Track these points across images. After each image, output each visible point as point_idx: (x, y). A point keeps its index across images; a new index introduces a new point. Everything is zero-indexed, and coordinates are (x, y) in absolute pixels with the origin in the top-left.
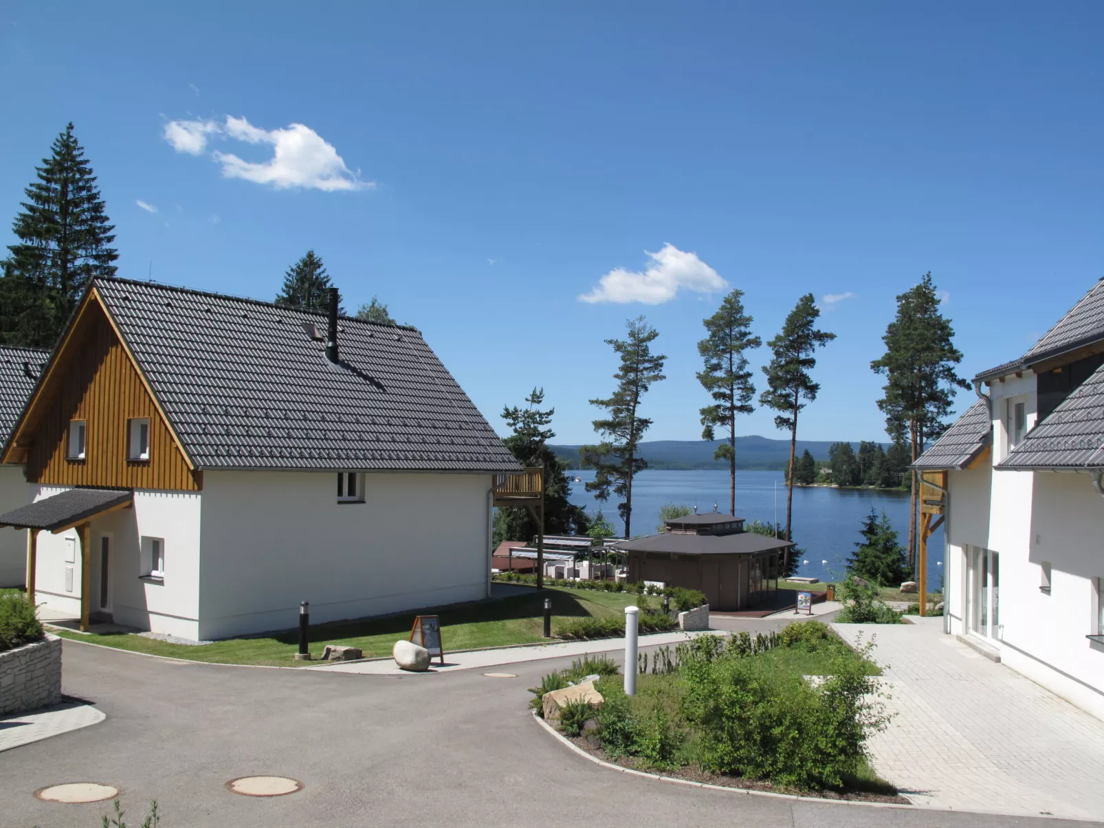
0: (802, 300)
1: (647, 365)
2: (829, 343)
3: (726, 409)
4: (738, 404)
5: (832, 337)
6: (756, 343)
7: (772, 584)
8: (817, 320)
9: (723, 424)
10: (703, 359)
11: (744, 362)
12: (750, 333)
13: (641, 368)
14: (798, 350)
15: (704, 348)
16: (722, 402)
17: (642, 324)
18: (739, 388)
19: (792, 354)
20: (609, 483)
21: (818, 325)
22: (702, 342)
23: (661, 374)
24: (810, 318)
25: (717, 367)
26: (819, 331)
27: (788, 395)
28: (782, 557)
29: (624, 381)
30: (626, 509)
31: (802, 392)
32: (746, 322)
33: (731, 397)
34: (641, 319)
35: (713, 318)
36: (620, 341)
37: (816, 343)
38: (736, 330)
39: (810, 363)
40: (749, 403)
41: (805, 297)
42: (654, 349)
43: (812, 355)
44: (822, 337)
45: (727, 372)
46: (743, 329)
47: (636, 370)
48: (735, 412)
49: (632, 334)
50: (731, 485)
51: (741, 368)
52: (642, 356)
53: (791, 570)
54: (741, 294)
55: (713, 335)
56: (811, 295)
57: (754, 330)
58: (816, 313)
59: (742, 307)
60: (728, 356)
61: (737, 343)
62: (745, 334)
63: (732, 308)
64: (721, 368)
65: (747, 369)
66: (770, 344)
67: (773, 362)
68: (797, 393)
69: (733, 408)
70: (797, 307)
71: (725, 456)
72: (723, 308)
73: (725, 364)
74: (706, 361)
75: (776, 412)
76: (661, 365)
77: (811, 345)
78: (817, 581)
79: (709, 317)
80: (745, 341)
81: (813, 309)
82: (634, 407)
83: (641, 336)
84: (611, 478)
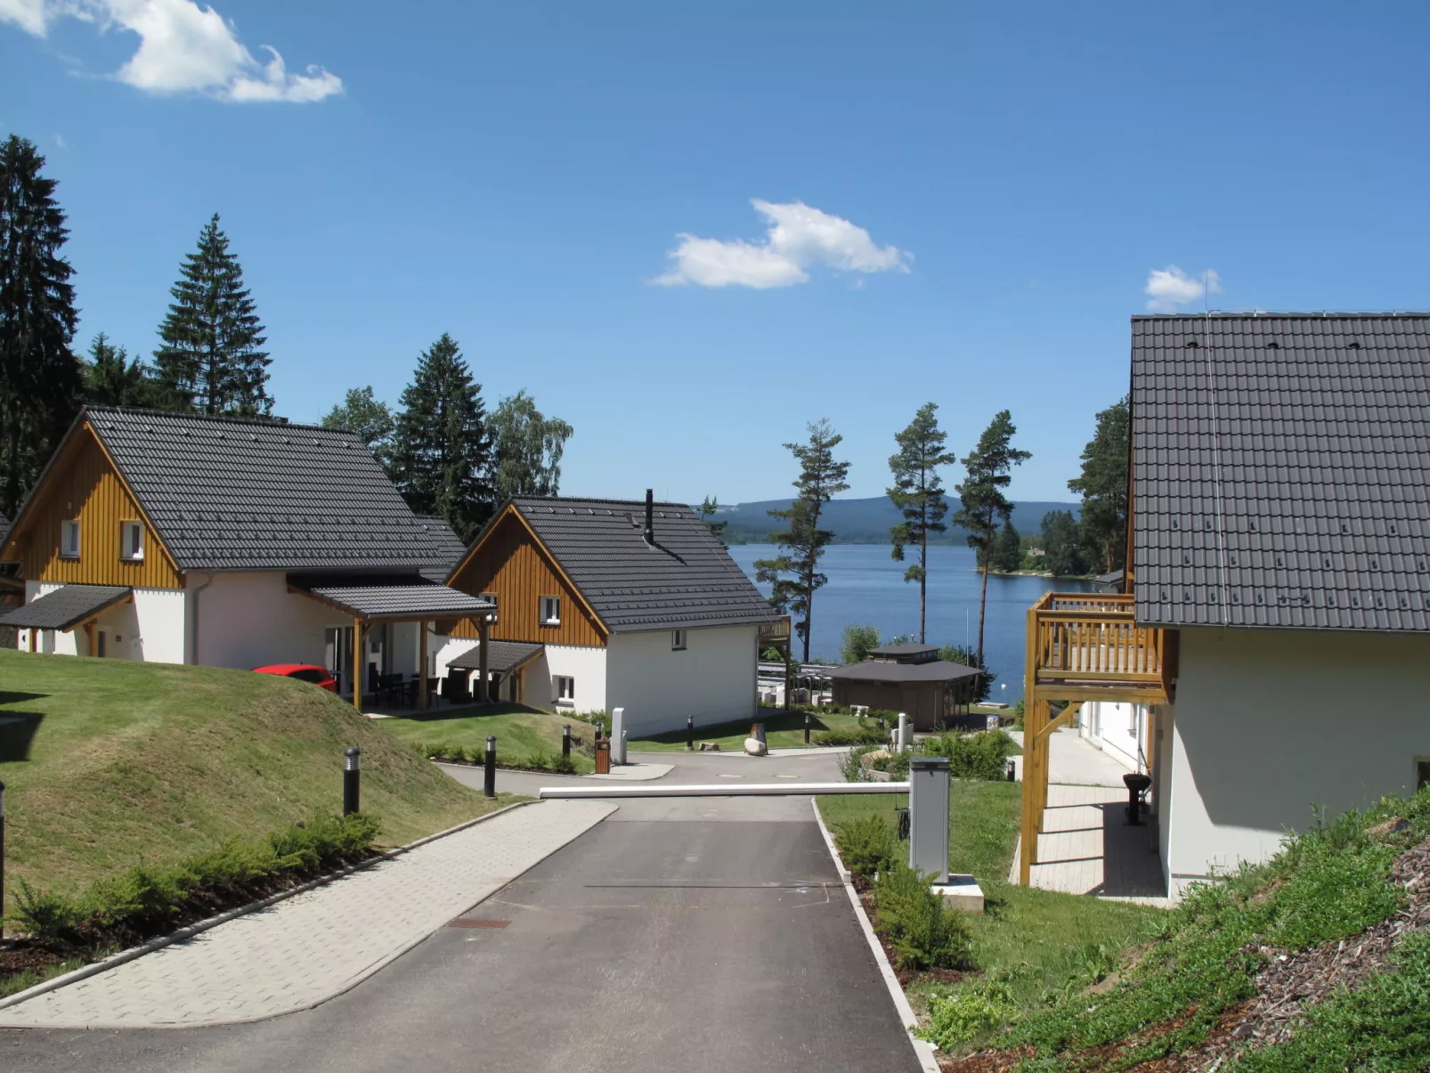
0: (998, 416)
1: (829, 472)
2: (1025, 462)
3: (916, 526)
4: (930, 522)
5: (1027, 455)
6: (950, 459)
7: (964, 709)
8: (1013, 437)
9: (913, 543)
10: (894, 475)
11: (937, 479)
12: (943, 448)
13: (823, 475)
14: (993, 467)
15: (895, 464)
16: (912, 520)
17: (824, 428)
18: (930, 506)
19: (987, 472)
20: (785, 600)
21: (1014, 443)
22: (893, 457)
23: (845, 482)
24: (1005, 436)
25: (908, 484)
26: (1015, 450)
27: (982, 514)
28: (973, 683)
29: (804, 490)
30: (804, 628)
31: (996, 511)
32: (940, 437)
33: (922, 515)
34: (824, 421)
35: (905, 432)
36: (800, 445)
37: (1012, 461)
38: (929, 446)
39: (1005, 480)
40: (942, 521)
41: (1002, 413)
42: (837, 455)
43: (1007, 473)
44: (1016, 455)
45: (918, 488)
46: (936, 444)
47: (817, 478)
48: (926, 530)
49: (814, 440)
50: (921, 608)
51: (933, 485)
52: (824, 462)
53: (982, 695)
54: (936, 407)
55: (905, 450)
56: (1007, 412)
57: (949, 447)
58: (1012, 430)
59: (936, 422)
60: (920, 472)
61: (928, 458)
62: (938, 449)
63: (925, 421)
64: (913, 485)
65: (940, 486)
66: (964, 461)
67: (966, 481)
68: (991, 512)
69: (923, 526)
70: (993, 424)
71: (916, 578)
72: (916, 422)
73: (917, 481)
74: (897, 477)
75: (970, 532)
76: (845, 473)
77: (1007, 463)
78: (1007, 706)
79: (901, 431)
80: (937, 457)
81: (1009, 426)
82: (815, 518)
83: (824, 441)
84: (789, 596)
